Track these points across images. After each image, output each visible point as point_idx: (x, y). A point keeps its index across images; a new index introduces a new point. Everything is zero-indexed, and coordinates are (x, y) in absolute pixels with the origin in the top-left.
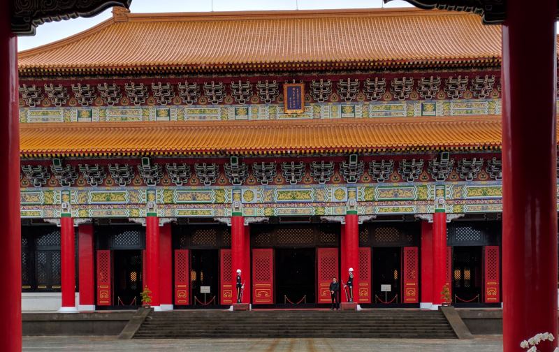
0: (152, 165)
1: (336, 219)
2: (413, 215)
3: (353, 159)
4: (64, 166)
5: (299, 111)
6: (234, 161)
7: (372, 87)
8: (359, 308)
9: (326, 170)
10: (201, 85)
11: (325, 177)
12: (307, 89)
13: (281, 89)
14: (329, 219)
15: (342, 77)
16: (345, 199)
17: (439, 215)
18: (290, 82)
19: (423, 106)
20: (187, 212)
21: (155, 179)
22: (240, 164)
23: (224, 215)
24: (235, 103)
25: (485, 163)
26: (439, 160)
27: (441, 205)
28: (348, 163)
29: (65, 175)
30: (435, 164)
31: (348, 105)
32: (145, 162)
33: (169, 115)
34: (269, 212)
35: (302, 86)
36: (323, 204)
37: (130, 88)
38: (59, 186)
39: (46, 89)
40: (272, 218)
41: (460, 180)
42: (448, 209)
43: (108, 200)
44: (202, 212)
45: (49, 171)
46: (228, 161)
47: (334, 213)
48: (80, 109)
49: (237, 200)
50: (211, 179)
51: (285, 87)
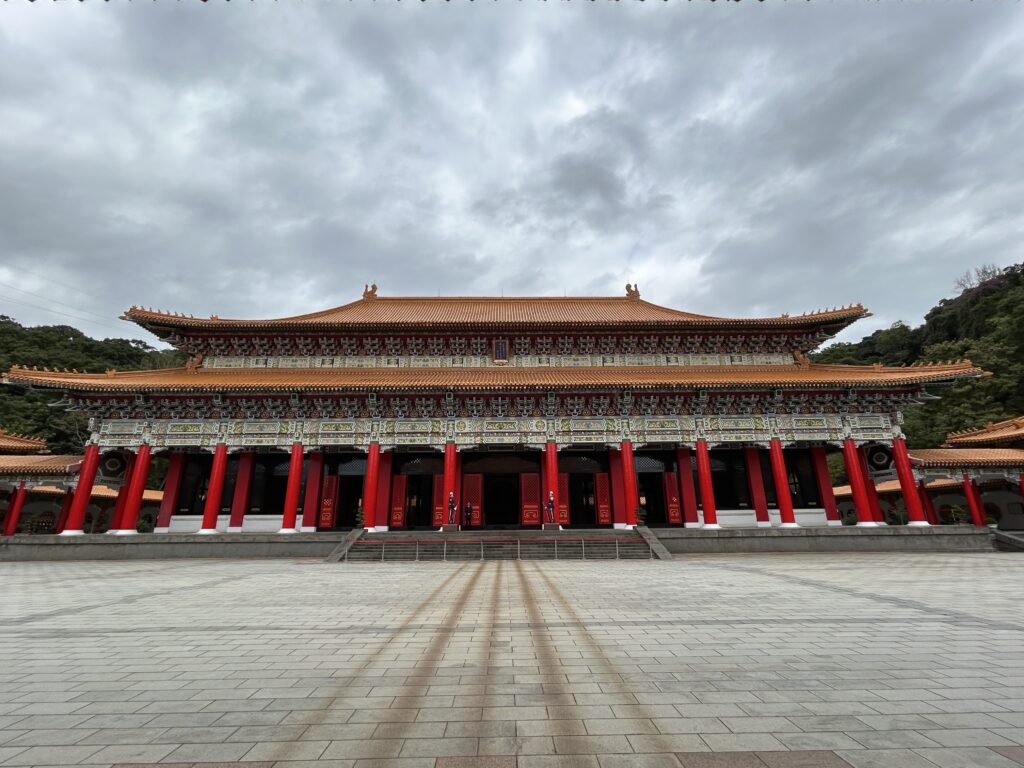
0: (378, 400)
1: (537, 446)
2: (603, 444)
3: (551, 395)
4: (301, 400)
5: (505, 361)
6: (449, 396)
7: (563, 344)
8: (561, 528)
9: (528, 405)
10: (426, 341)
11: (528, 411)
12: (511, 345)
13: (490, 345)
14: (531, 446)
15: (539, 336)
16: (545, 430)
17: (625, 443)
18: (498, 339)
19: (604, 359)
20: (406, 441)
21: (380, 412)
22: (454, 399)
23: (439, 443)
24: (452, 354)
25: (661, 401)
26: (622, 397)
27: (627, 435)
28: (547, 399)
29: (300, 408)
30: (620, 401)
31: (544, 357)
32: (372, 397)
33: (398, 363)
34: (478, 440)
35: (507, 342)
36: (526, 434)
37: (367, 342)
38: (295, 417)
39: (298, 341)
40: (481, 445)
41: (640, 414)
42: (633, 439)
43: (337, 430)
44: (419, 441)
45: (288, 405)
46: (444, 396)
47: (536, 441)
48: (324, 358)
49: (451, 430)
50: (429, 412)
51: (494, 342)
